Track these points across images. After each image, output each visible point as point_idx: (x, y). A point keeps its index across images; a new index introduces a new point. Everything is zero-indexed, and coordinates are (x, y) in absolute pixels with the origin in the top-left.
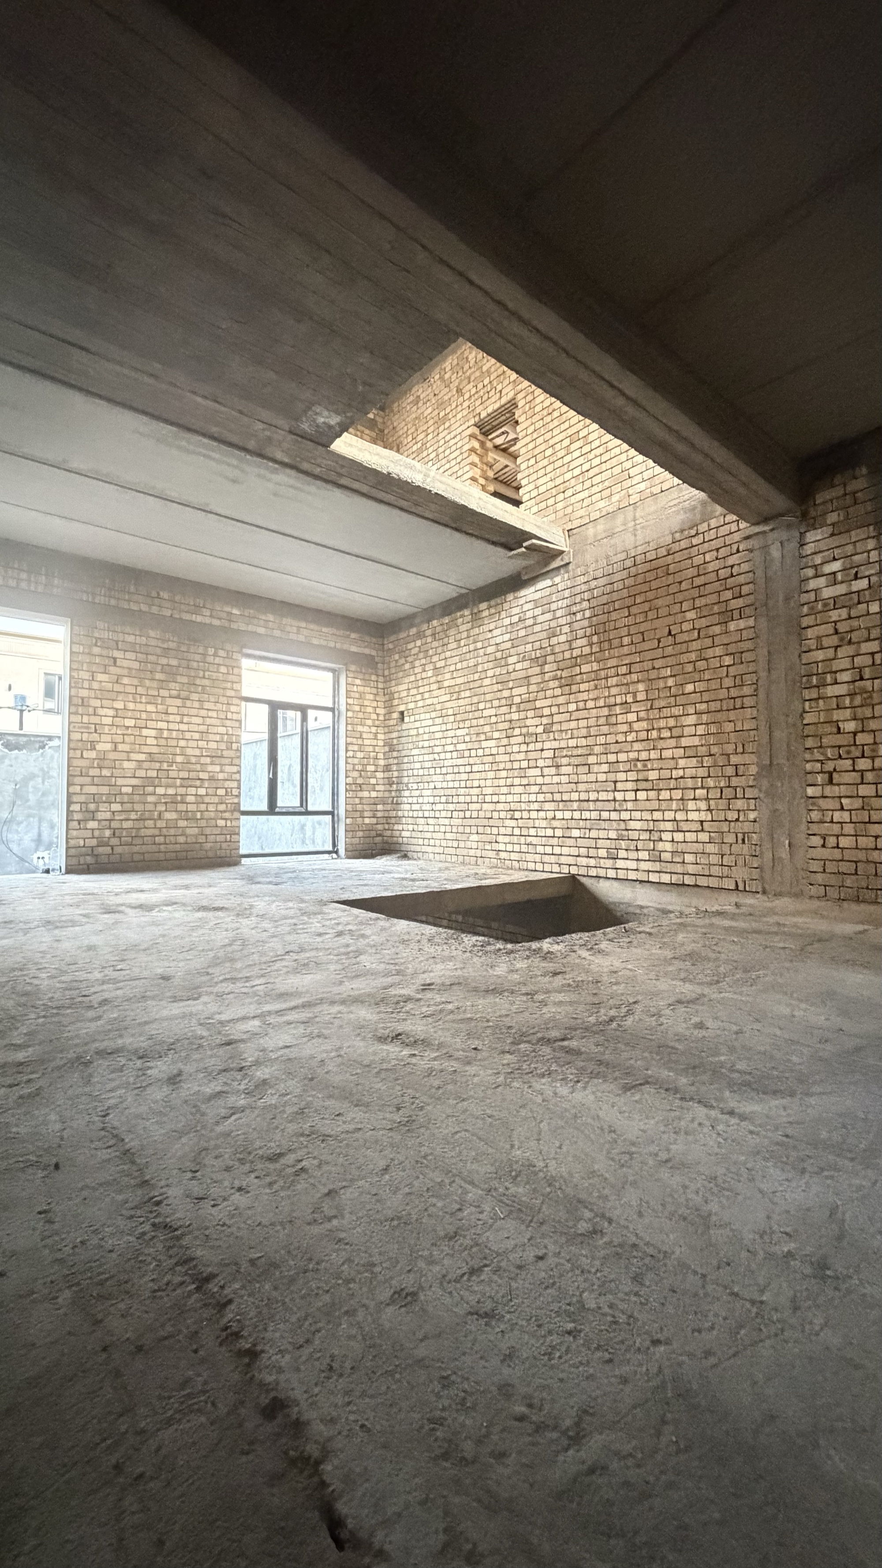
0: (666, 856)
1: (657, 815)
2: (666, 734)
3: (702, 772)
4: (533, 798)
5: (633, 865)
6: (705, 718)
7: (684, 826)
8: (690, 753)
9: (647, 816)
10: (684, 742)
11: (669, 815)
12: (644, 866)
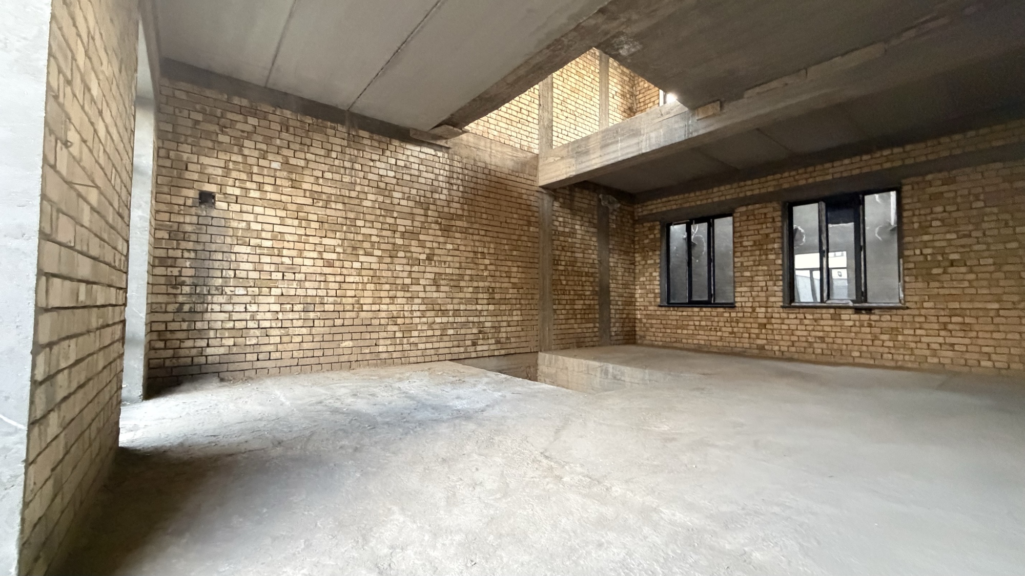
0: (503, 340)
1: (499, 318)
2: (504, 275)
3: (519, 296)
4: (415, 307)
5: (485, 348)
6: (520, 269)
7: (511, 324)
8: (514, 285)
9: (494, 319)
10: (513, 280)
11: (505, 318)
12: (493, 347)
